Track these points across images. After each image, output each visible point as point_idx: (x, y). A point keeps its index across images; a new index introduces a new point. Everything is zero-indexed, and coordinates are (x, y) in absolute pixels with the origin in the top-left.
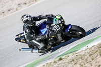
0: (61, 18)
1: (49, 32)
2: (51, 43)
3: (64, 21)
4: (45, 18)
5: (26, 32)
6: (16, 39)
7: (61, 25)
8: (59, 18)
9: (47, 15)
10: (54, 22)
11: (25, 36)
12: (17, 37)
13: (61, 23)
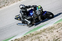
0: (41, 7)
1: (34, 15)
2: (34, 21)
3: (42, 9)
4: (32, 7)
5: (21, 14)
6: (15, 18)
7: (41, 11)
8: (40, 7)
9: (33, 6)
10: (37, 10)
11: (21, 17)
12: (16, 17)
13: (41, 10)
